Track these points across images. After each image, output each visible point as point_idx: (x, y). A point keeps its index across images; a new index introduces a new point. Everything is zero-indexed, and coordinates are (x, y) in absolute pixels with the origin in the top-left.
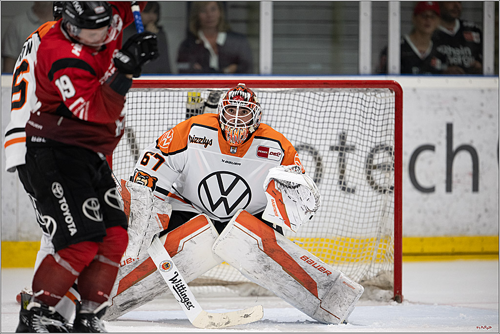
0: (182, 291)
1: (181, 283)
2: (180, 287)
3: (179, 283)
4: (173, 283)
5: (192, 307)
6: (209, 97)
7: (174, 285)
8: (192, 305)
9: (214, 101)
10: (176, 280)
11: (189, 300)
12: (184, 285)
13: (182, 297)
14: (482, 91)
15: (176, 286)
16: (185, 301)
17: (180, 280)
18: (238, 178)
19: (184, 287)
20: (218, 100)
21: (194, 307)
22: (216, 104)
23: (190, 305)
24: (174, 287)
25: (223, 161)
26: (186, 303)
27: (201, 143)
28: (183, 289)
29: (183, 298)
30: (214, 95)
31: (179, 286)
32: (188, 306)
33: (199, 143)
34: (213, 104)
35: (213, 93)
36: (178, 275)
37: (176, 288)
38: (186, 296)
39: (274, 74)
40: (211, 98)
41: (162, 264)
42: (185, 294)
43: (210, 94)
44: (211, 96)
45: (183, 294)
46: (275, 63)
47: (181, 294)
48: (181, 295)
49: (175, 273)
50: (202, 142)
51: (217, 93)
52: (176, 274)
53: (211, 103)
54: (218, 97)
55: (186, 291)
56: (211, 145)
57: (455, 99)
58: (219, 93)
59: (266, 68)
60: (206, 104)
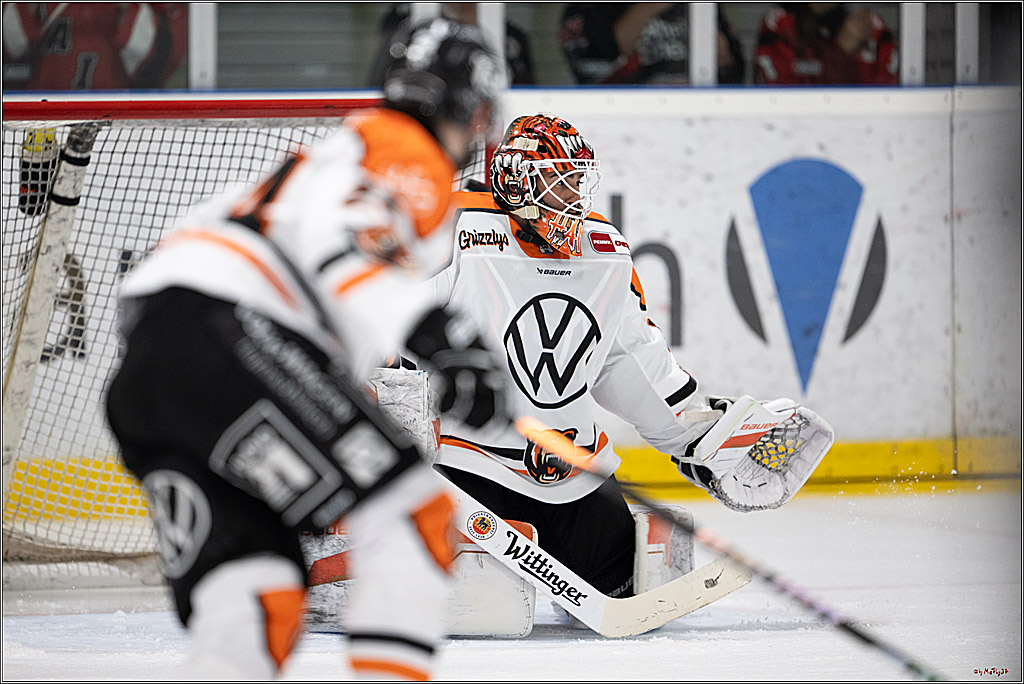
0: (543, 569)
1: (532, 553)
2: (535, 562)
3: (528, 553)
4: (515, 557)
5: (581, 598)
6: (69, 139)
7: (520, 560)
8: (580, 595)
9: (80, 147)
10: (518, 549)
11: (567, 584)
12: (540, 556)
13: (550, 582)
14: (689, 122)
15: (526, 562)
16: (562, 590)
17: (528, 548)
18: (573, 304)
19: (542, 559)
20: (89, 147)
21: (585, 596)
22: (85, 156)
23: (575, 594)
24: (522, 567)
25: (541, 272)
26: (565, 594)
27: (491, 243)
28: (543, 563)
29: (554, 583)
30: (81, 135)
31: (531, 560)
32: (572, 599)
33: (489, 243)
34: (79, 155)
35: (78, 131)
36: (516, 537)
37: (528, 566)
38: (557, 577)
39: (220, 88)
40: (73, 142)
41: (471, 525)
42: (552, 574)
43: (72, 133)
44: (74, 136)
45: (548, 574)
46: (221, 66)
47: (544, 575)
48: (545, 579)
49: (509, 536)
50: (492, 240)
51: (86, 131)
52: (512, 536)
53: (73, 154)
54: (89, 140)
55: (551, 566)
56: (507, 244)
57: (629, 140)
58: (91, 130)
59: (203, 75)
60: (64, 156)
